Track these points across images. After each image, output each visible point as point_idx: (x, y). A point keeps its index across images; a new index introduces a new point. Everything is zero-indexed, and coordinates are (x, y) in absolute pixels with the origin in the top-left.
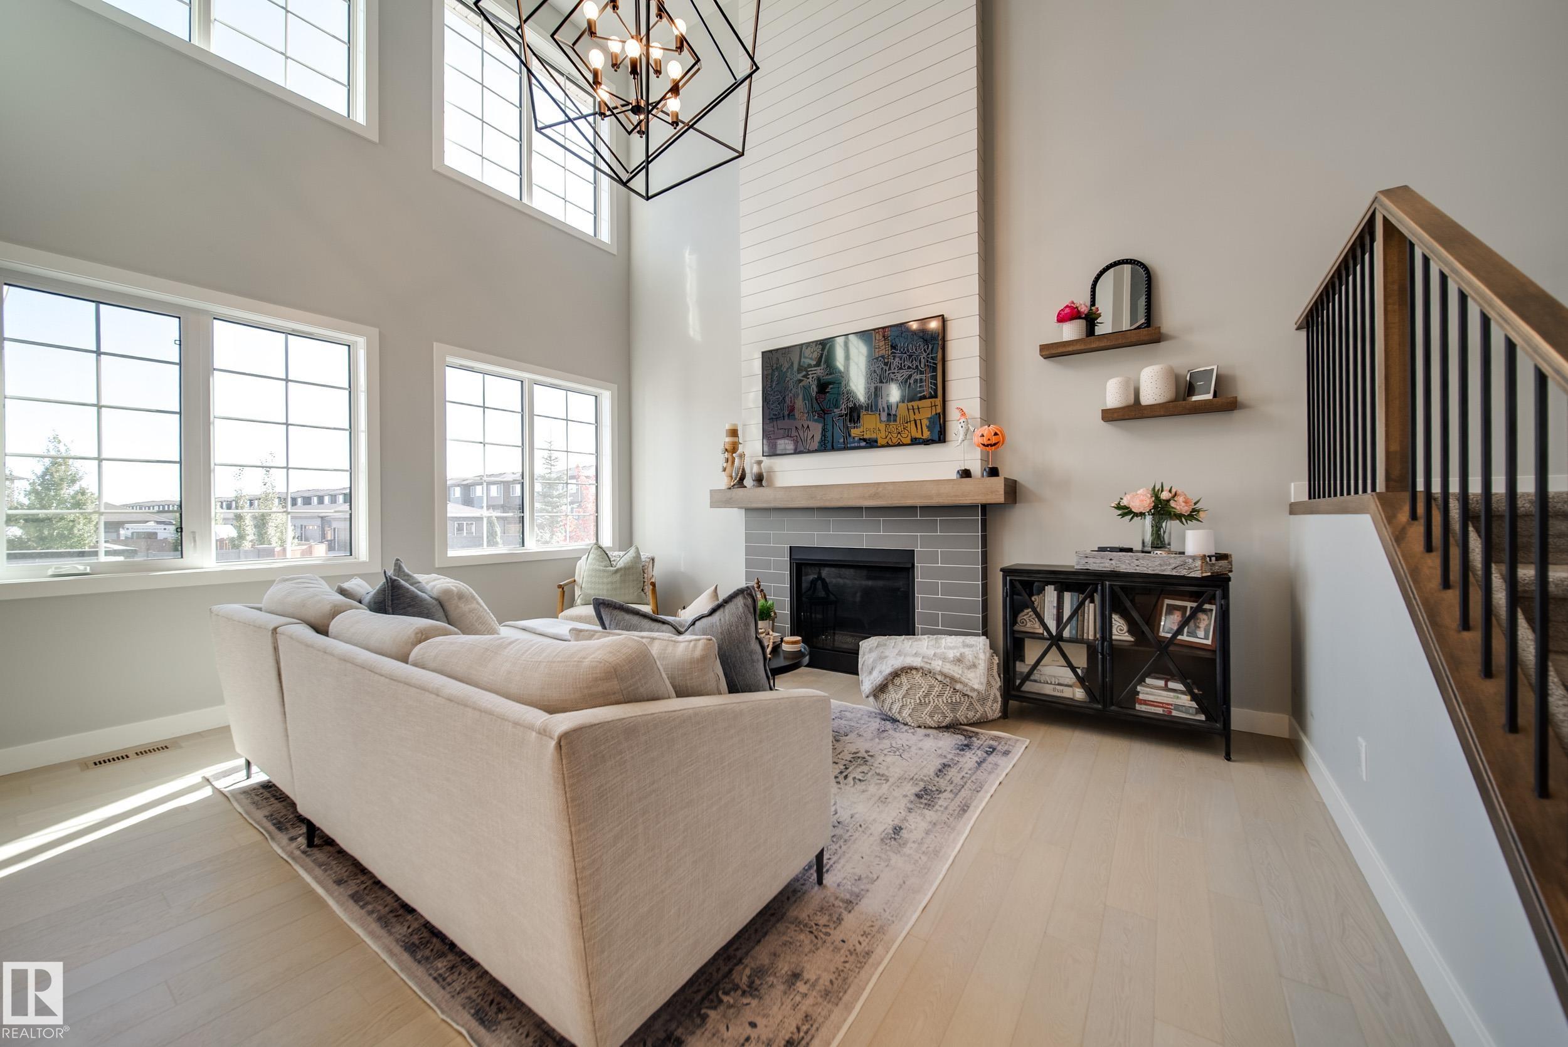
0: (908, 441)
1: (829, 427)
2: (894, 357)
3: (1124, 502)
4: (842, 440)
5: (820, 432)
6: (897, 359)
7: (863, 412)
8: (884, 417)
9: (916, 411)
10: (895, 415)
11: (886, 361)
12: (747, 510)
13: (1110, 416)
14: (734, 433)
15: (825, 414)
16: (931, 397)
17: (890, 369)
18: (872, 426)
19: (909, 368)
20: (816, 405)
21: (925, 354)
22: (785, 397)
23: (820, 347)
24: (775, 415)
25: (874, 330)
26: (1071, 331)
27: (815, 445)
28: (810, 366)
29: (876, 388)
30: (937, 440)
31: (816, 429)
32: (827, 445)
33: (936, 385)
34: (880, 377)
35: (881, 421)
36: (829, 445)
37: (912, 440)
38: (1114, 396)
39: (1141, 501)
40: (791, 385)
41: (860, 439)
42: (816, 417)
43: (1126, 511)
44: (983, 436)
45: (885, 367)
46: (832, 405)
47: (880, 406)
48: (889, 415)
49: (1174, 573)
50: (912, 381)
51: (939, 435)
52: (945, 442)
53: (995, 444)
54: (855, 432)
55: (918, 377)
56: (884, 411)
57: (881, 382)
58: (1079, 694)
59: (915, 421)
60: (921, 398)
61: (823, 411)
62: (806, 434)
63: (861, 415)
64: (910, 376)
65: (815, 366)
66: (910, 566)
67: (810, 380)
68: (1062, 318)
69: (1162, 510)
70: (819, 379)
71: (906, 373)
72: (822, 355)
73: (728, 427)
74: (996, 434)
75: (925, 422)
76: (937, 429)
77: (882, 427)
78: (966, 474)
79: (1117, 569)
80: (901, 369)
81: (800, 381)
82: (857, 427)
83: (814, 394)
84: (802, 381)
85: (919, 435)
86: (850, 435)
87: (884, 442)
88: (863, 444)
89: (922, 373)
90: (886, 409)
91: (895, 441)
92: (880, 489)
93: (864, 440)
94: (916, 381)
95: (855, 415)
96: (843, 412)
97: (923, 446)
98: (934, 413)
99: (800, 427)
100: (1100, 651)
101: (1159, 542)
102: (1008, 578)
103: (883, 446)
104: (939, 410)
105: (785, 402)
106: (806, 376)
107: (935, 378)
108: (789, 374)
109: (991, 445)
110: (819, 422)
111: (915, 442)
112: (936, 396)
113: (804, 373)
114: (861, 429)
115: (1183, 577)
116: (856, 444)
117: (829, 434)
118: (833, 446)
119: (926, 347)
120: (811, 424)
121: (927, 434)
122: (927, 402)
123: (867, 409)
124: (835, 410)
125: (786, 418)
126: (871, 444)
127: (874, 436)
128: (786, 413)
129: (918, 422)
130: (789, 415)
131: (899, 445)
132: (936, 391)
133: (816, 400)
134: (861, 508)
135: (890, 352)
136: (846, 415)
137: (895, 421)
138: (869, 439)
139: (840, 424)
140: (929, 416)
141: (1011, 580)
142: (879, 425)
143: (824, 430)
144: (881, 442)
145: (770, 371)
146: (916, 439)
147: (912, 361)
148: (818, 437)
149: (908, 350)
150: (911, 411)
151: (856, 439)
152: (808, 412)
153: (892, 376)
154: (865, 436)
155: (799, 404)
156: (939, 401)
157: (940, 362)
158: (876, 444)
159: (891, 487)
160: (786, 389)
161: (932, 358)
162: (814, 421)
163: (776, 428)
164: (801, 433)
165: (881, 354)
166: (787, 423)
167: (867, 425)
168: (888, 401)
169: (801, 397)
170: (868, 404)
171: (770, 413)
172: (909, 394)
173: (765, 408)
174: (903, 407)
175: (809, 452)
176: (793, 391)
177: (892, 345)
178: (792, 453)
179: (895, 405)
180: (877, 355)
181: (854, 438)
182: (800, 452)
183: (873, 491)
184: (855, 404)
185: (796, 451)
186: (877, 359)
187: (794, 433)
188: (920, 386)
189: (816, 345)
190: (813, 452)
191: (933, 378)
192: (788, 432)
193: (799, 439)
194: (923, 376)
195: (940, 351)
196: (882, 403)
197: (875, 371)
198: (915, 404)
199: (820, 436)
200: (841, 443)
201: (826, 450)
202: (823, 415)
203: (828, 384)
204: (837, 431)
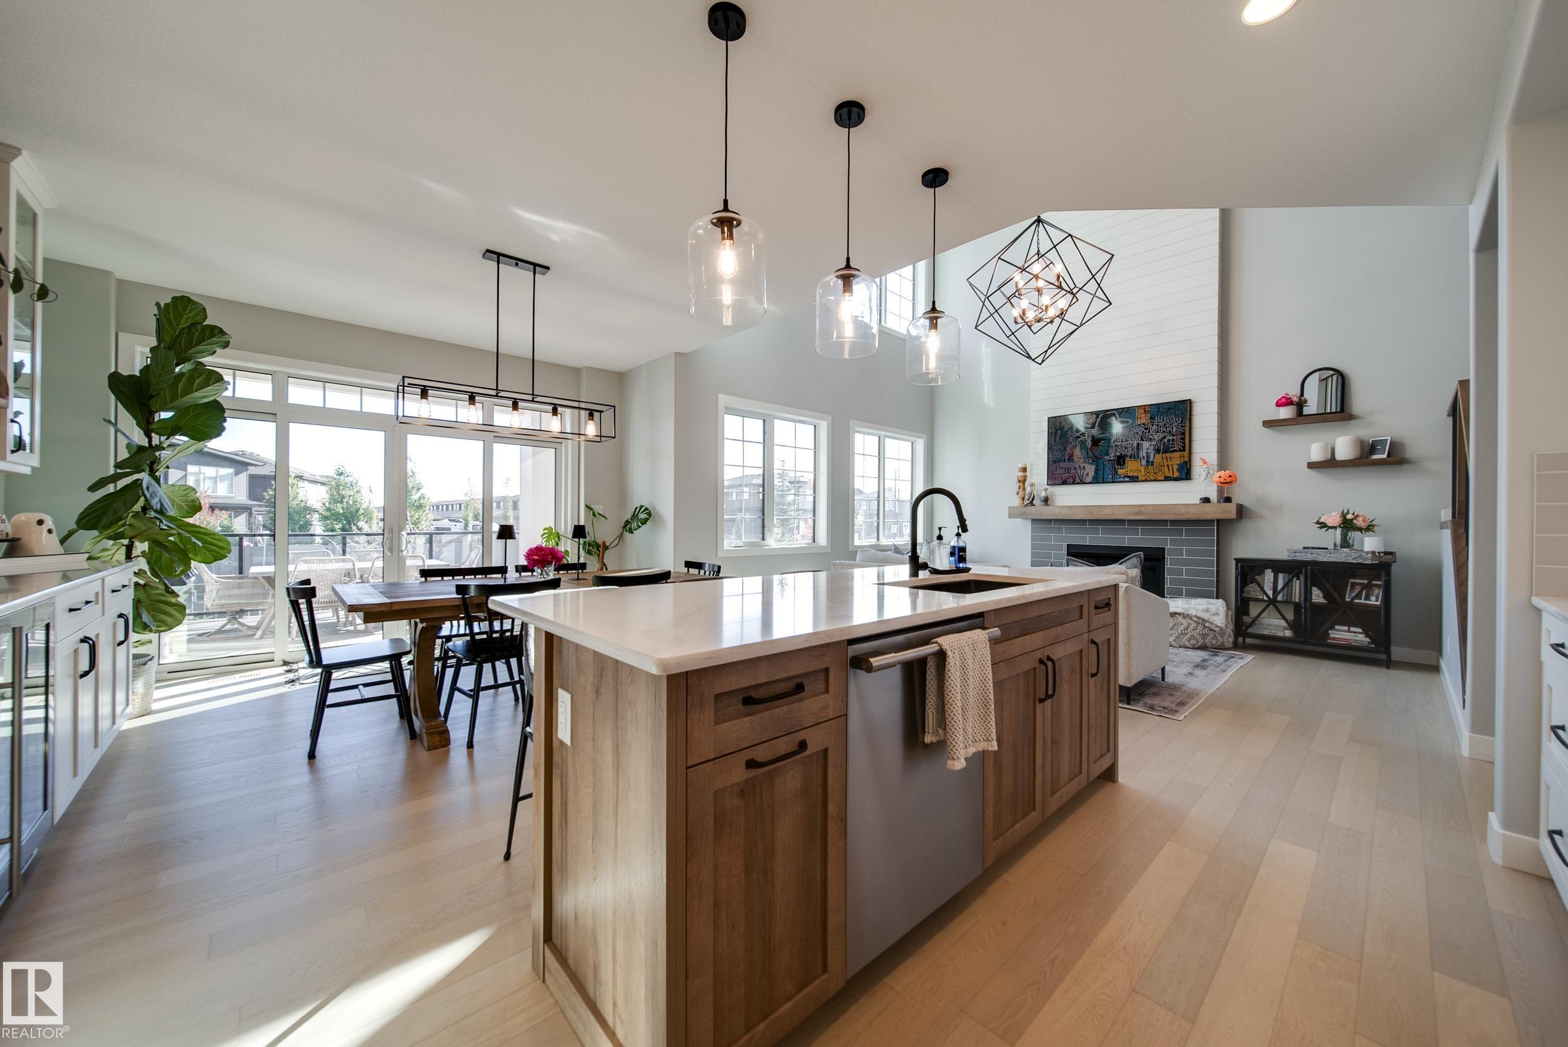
0: (1162, 478)
1: (1101, 468)
2: (1153, 425)
3: (1322, 520)
4: (1111, 476)
5: (1094, 470)
6: (1155, 426)
7: (1128, 459)
8: (1144, 462)
9: (1171, 459)
10: (1153, 462)
11: (1146, 427)
12: (1033, 520)
13: (1312, 465)
14: (1024, 470)
15: (1098, 459)
16: (1180, 450)
17: (1149, 432)
18: (1135, 468)
19: (1164, 432)
20: (1090, 454)
21: (1176, 424)
22: (1065, 447)
23: (1095, 416)
24: (1058, 459)
25: (1138, 406)
26: (1286, 413)
27: (1089, 479)
28: (1086, 428)
29: (1138, 444)
30: (1184, 477)
31: (1090, 470)
32: (1098, 479)
33: (1184, 443)
34: (1141, 437)
35: (1141, 465)
36: (1101, 480)
37: (1165, 477)
38: (1317, 453)
39: (1333, 519)
40: (1071, 440)
41: (1125, 476)
42: (1091, 461)
43: (1323, 525)
44: (1220, 477)
45: (1145, 431)
46: (1103, 454)
47: (1141, 455)
48: (1148, 461)
49: (1354, 562)
50: (1166, 440)
51: (1185, 473)
52: (1190, 479)
53: (1229, 483)
54: (1120, 471)
55: (1171, 438)
56: (1144, 459)
57: (1142, 440)
58: (1288, 633)
59: (1168, 466)
60: (1173, 451)
61: (1096, 457)
62: (1082, 472)
63: (1126, 461)
64: (1164, 438)
66: (1161, 557)
67: (1086, 437)
68: (1279, 404)
69: (1347, 525)
70: (1093, 437)
71: (1161, 435)
72: (1096, 421)
73: (1020, 465)
74: (1230, 476)
75: (1175, 467)
76: (1185, 471)
77: (1143, 469)
78: (1206, 500)
79: (1316, 559)
80: (1158, 432)
81: (1078, 437)
82: (1123, 468)
83: (1089, 446)
84: (1080, 437)
85: (1171, 475)
86: (1117, 473)
87: (1144, 478)
88: (1127, 479)
89: (1173, 435)
90: (1146, 457)
91: (1152, 478)
92: (1142, 509)
93: (1128, 477)
94: (1169, 440)
95: (1122, 460)
96: (1112, 458)
97: (1173, 482)
98: (1182, 461)
99: (1077, 467)
100: (1303, 606)
101: (1345, 543)
102: (1239, 564)
103: (1142, 481)
104: (1186, 459)
105: (1065, 451)
106: (1083, 434)
107: (1184, 439)
108: (1069, 432)
109: (1227, 483)
110: (1093, 464)
111: (1167, 479)
112: (1184, 450)
114: (1126, 470)
115: (1360, 564)
116: (1122, 479)
117: (1100, 472)
118: (1103, 480)
119: (1177, 419)
120: (1086, 466)
121: (1176, 474)
122: (1178, 454)
123: (1131, 457)
124: (1106, 457)
125: (1067, 461)
126: (1134, 479)
127: (1136, 474)
128: (1067, 458)
129: (1170, 467)
130: (1069, 459)
131: (1155, 480)
132: (1184, 447)
133: (1091, 450)
134: (1124, 521)
135: (1149, 421)
136: (1114, 460)
137: (1152, 465)
138: (1132, 476)
139: (1109, 466)
140: (1179, 463)
141: (1241, 566)
142: (1140, 467)
143: (1097, 470)
144: (1140, 478)
145: (1054, 430)
146: (1168, 477)
147: (1166, 427)
148: (1092, 474)
149: (1163, 421)
150: (1165, 460)
151: (1122, 476)
152: (1084, 458)
153: (1151, 436)
154: (1129, 475)
155: (1077, 452)
156: (1186, 453)
157: (1187, 429)
158: (1137, 480)
159: (1152, 508)
160: (1067, 442)
161: (1182, 426)
162: (1089, 463)
163: (1058, 467)
164: (1078, 471)
165: (1142, 422)
166: (1067, 464)
167: (1131, 467)
168: (1147, 453)
169: (1078, 448)
170: (1132, 454)
171: (1053, 458)
172: (1164, 449)
173: (1050, 454)
174: (1159, 457)
175: (1084, 483)
176: (1073, 444)
177: (1151, 417)
178: (1071, 484)
179: (1152, 455)
180: (1139, 423)
181: (1120, 475)
182: (1077, 483)
183: (1137, 510)
184: (1121, 454)
185: (1074, 483)
186: (1139, 425)
187: (1073, 471)
188: (1172, 444)
189: (1091, 415)
190: (1088, 483)
191: (1182, 439)
192: (1068, 470)
193: (1076, 474)
194: (1175, 438)
195: (1188, 422)
196: (1143, 453)
197: (1137, 433)
198: (1168, 455)
199: (1093, 474)
200: (1110, 479)
201: (1097, 483)
202: (1096, 460)
203: (1100, 440)
204: (1107, 470)
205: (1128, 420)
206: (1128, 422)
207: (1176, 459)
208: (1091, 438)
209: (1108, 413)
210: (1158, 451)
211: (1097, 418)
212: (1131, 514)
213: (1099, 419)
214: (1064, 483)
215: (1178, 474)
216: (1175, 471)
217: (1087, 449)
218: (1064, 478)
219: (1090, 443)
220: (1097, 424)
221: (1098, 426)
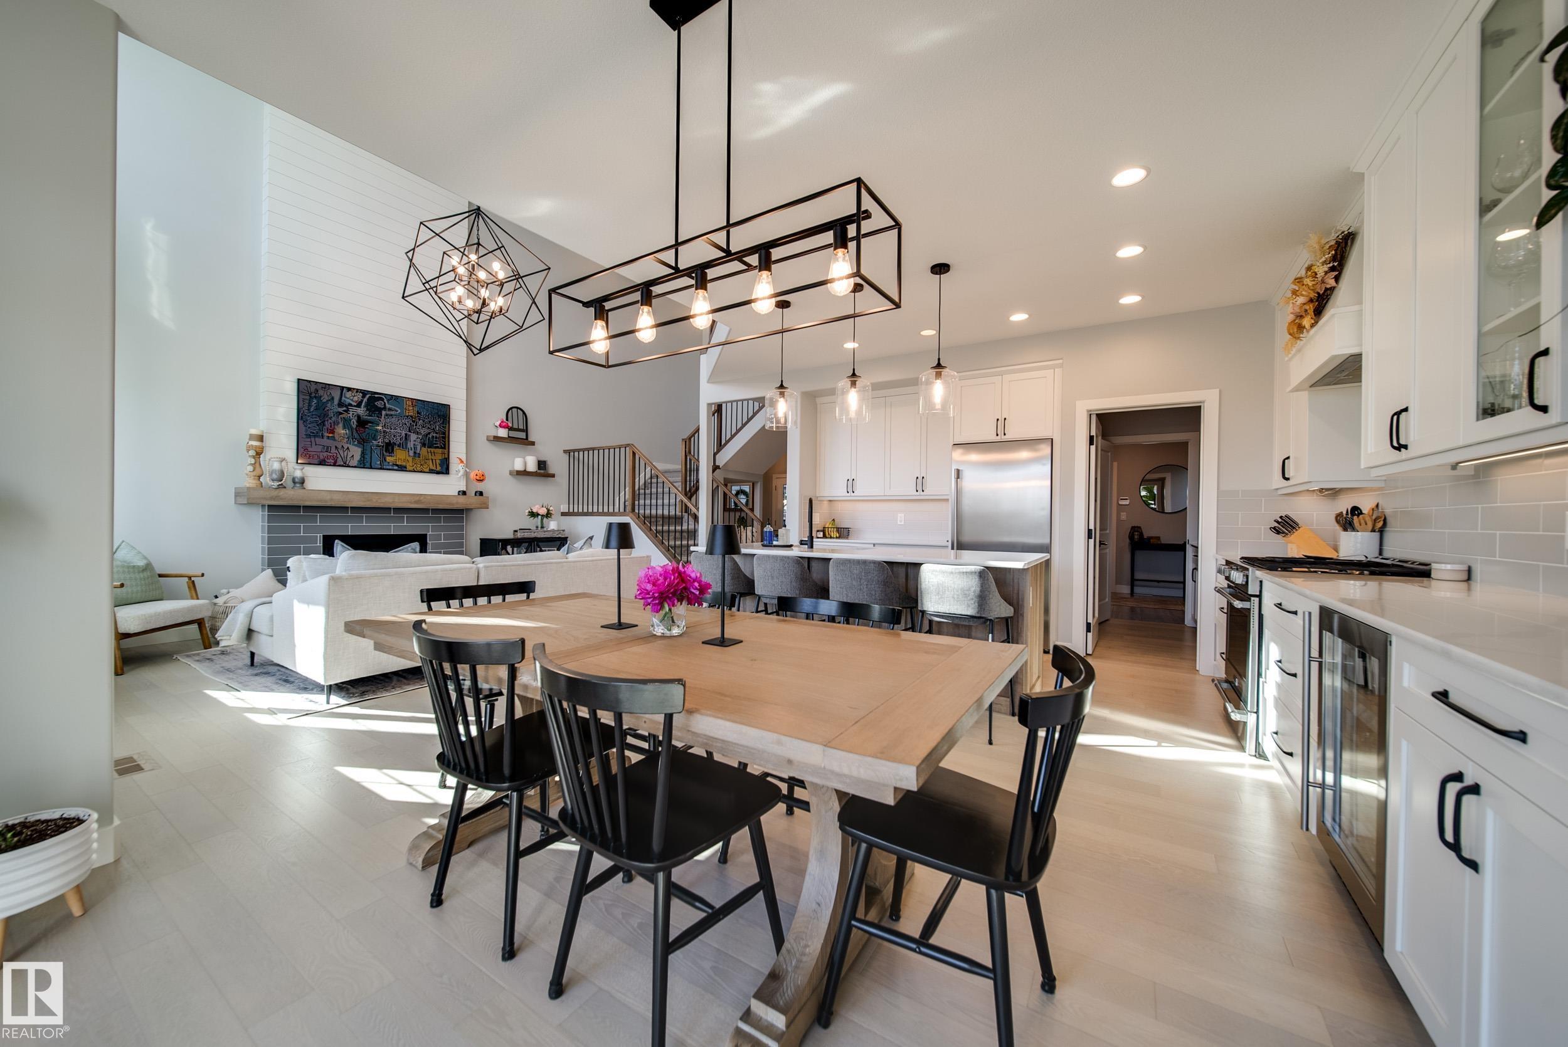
0: (427, 470)
1: (368, 452)
2: (419, 420)
4: (379, 463)
5: (360, 453)
6: (421, 421)
7: (396, 448)
8: (411, 453)
9: (433, 454)
10: (419, 454)
11: (413, 419)
13: (517, 475)
14: (261, 438)
15: (364, 442)
16: (442, 448)
17: (416, 425)
18: (403, 457)
19: (428, 428)
20: (355, 435)
21: (439, 423)
22: (324, 421)
24: (313, 433)
25: (406, 398)
26: (503, 433)
27: (355, 462)
28: (350, 405)
29: (406, 434)
30: (444, 472)
32: (364, 464)
33: (445, 442)
34: (409, 429)
35: (409, 456)
36: (368, 465)
37: (430, 470)
38: (518, 465)
40: (331, 414)
42: (356, 443)
43: (533, 514)
44: (476, 475)
45: (413, 423)
46: (370, 437)
47: (409, 446)
48: (415, 453)
50: (430, 436)
51: (444, 469)
52: (448, 474)
54: (388, 459)
55: (434, 435)
56: (411, 449)
57: (410, 431)
59: (432, 460)
60: (435, 447)
62: (345, 455)
63: (395, 449)
64: (429, 433)
65: (355, 406)
67: (351, 415)
68: (500, 426)
70: (359, 417)
71: (426, 431)
72: (362, 401)
73: (254, 431)
74: (483, 475)
75: (438, 462)
76: (445, 466)
77: (410, 459)
78: (464, 493)
80: (423, 427)
81: (341, 413)
84: (342, 414)
85: (434, 468)
86: (385, 460)
87: (411, 469)
88: (396, 468)
89: (437, 433)
90: (413, 449)
91: (419, 469)
93: (397, 465)
94: (433, 437)
95: (390, 448)
96: (380, 444)
97: (436, 474)
98: (443, 457)
99: (340, 447)
103: (410, 471)
104: (446, 457)
105: (324, 425)
106: (347, 411)
108: (329, 405)
109: (481, 480)
110: (359, 447)
111: (431, 471)
112: (444, 448)
113: (345, 408)
115: (560, 538)
116: (390, 467)
117: (368, 457)
118: (371, 465)
119: (440, 419)
120: (352, 447)
121: (439, 468)
122: (440, 451)
123: (399, 446)
125: (325, 438)
126: (402, 468)
127: (404, 464)
128: (325, 434)
129: (434, 461)
130: (328, 436)
131: (421, 472)
132: (445, 445)
133: (356, 430)
134: (389, 508)
135: (416, 415)
136: (383, 446)
137: (419, 457)
138: (401, 465)
140: (440, 458)
142: (408, 458)
143: (363, 454)
144: (409, 468)
145: (306, 396)
146: (432, 470)
147: (430, 425)
148: (357, 457)
149: (428, 418)
150: (430, 454)
152: (348, 438)
153: (418, 430)
154: (397, 463)
155: (341, 431)
156: (446, 451)
157: (447, 430)
158: (405, 469)
159: (429, 497)
160: (326, 415)
161: (443, 427)
162: (354, 445)
163: (314, 444)
164: (341, 452)
165: (411, 414)
166: (325, 442)
167: (400, 455)
168: (414, 444)
169: (341, 425)
170: (400, 443)
171: (306, 431)
172: (428, 443)
173: (301, 425)
174: (424, 450)
175: (348, 466)
176: (333, 419)
177: (418, 411)
178: (330, 465)
179: (419, 447)
180: (407, 414)
181: (389, 463)
182: (339, 466)
183: (417, 498)
184: (390, 441)
185: (335, 465)
186: (407, 416)
187: (333, 450)
188: (436, 441)
189: (357, 392)
190: (352, 467)
191: (443, 437)
192: (328, 449)
193: (338, 456)
194: (438, 435)
195: (448, 425)
196: (410, 445)
197: (405, 424)
198: (432, 450)
199: (359, 457)
200: (378, 465)
201: (364, 468)
202: (362, 442)
203: (367, 422)
204: (375, 456)
205: (397, 409)
206: (397, 411)
207: (439, 454)
208: (356, 418)
209: (376, 396)
210: (424, 445)
211: (364, 397)
212: (411, 503)
213: (365, 400)
214: (322, 463)
215: (440, 468)
216: (438, 466)
217: (352, 428)
218: (322, 457)
219: (355, 423)
220: (363, 404)
221: (365, 407)
